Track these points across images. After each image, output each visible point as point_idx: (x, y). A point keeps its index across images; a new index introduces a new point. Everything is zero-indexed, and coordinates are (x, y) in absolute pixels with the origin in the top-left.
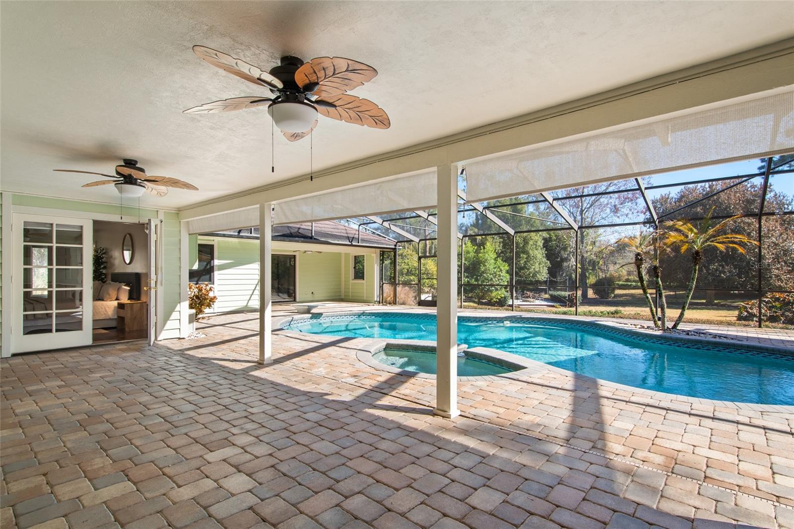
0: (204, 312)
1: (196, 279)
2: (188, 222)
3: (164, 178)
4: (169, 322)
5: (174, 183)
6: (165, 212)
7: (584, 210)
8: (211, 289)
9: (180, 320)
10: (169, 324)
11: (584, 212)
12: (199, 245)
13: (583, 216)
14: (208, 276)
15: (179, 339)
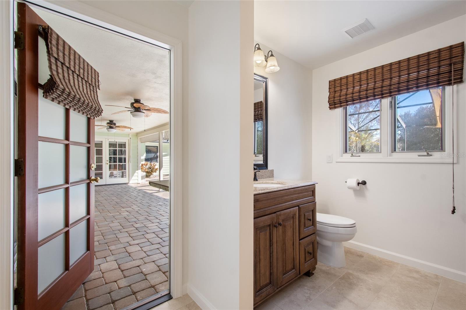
0: (153, 174)
1: (150, 161)
2: (140, 138)
3: (122, 126)
4: (133, 177)
5: (125, 127)
6: (132, 135)
7: (360, 122)
8: (156, 165)
9: (138, 176)
10: (134, 178)
11: (360, 123)
12: (146, 146)
13: (359, 125)
14: (156, 160)
15: (138, 183)
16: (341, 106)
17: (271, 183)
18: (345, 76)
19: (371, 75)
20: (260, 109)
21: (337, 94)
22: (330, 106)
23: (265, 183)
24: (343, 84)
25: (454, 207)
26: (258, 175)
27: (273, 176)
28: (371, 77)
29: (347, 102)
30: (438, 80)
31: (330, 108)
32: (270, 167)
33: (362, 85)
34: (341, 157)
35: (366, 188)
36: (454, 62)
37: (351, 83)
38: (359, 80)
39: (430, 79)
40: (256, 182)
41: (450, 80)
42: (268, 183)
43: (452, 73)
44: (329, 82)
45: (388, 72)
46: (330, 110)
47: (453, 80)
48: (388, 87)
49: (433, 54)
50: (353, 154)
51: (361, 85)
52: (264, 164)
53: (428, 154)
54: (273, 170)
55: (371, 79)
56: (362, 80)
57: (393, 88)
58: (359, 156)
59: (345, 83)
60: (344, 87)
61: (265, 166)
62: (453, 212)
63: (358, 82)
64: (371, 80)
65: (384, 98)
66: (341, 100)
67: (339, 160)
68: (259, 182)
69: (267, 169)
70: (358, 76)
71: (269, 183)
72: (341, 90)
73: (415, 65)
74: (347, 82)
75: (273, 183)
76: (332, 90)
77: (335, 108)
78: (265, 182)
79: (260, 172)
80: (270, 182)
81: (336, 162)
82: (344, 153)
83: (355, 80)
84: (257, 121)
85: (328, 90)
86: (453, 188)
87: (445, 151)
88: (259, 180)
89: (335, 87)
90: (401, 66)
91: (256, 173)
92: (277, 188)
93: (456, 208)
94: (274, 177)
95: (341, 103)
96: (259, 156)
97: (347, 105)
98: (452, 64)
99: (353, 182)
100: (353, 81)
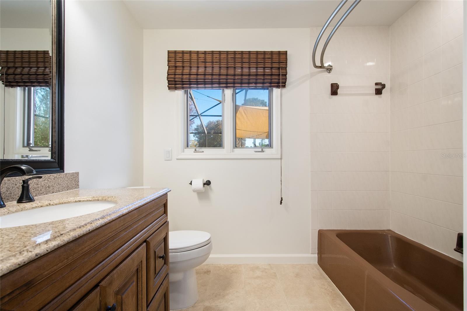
16: (183, 88)
17: (76, 202)
18: (188, 51)
19: (216, 58)
20: (41, 65)
21: (179, 71)
22: (169, 85)
23: (56, 204)
24: (186, 59)
25: (282, 198)
26: (36, 186)
27: (77, 186)
28: (216, 61)
29: (190, 84)
30: (271, 80)
31: (169, 88)
32: (69, 166)
33: (207, 67)
34: (182, 153)
35: (211, 189)
36: (281, 67)
37: (195, 62)
38: (203, 60)
39: (266, 77)
40: (28, 205)
41: (279, 83)
42: (65, 203)
43: (280, 77)
44: (168, 53)
45: (232, 60)
46: (169, 90)
47: (281, 82)
48: (232, 77)
49: (267, 54)
50: (197, 149)
51: (205, 67)
52: (52, 160)
53: (262, 150)
54: (77, 174)
55: (216, 62)
56: (207, 61)
57: (237, 78)
58: (203, 152)
59: (188, 59)
60: (187, 64)
61: (56, 165)
62: (281, 203)
63: (203, 62)
64: (216, 64)
65: (228, 88)
66: (184, 80)
67: (179, 157)
68: (40, 204)
69: (64, 172)
70: (203, 56)
71: (69, 202)
72: (183, 67)
73: (255, 60)
74: (190, 59)
75: (80, 201)
76: (172, 64)
77: (176, 88)
78: (57, 201)
79: (41, 179)
80: (72, 199)
81: (177, 159)
82: (185, 148)
83: (200, 59)
84: (34, 86)
85: (167, 62)
86: (281, 181)
87: (273, 148)
88: (37, 200)
89: (176, 62)
90: (244, 57)
91: (29, 182)
92: (102, 218)
93: (283, 199)
94: (80, 187)
95: (183, 84)
96: (39, 151)
97: (190, 88)
98: (280, 68)
99: (198, 184)
100: (198, 60)
